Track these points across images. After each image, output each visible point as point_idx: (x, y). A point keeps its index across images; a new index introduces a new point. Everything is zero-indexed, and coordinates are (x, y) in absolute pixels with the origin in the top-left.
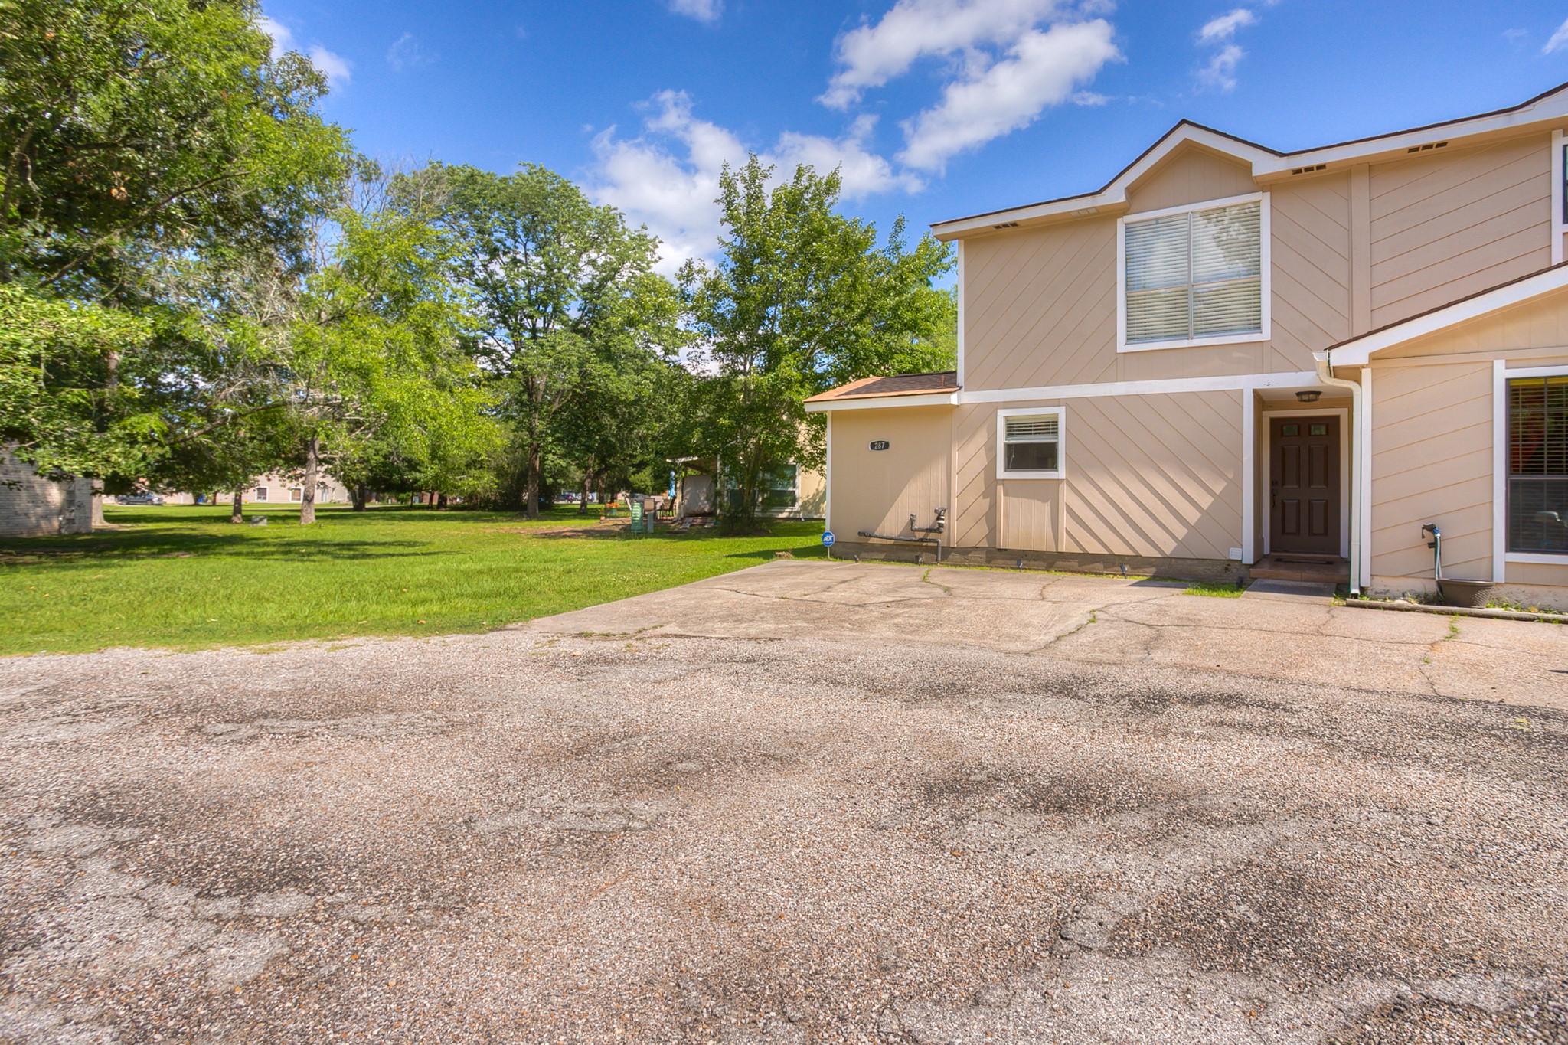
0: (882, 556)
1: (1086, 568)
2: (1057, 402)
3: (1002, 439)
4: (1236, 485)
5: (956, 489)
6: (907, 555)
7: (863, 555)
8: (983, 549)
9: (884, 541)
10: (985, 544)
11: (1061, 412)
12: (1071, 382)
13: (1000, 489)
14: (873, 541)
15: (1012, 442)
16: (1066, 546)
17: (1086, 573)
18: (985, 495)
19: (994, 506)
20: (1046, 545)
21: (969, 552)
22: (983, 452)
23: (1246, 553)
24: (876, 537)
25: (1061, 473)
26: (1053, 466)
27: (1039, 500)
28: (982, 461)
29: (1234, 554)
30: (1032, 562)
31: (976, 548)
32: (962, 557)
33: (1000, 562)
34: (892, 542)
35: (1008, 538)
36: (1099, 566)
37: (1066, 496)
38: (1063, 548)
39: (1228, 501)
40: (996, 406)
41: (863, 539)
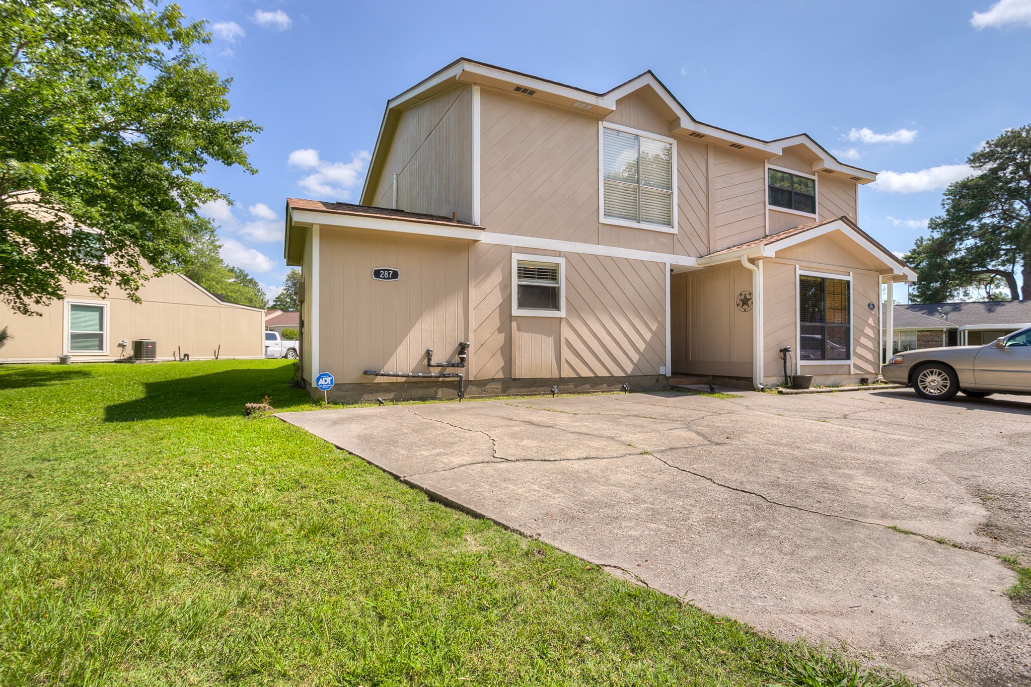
0: (391, 396)
1: (580, 389)
2: (559, 254)
3: (515, 282)
4: (662, 325)
5: (473, 325)
6: (421, 392)
7: (366, 396)
8: (498, 380)
9: (394, 380)
10: (500, 375)
11: (562, 261)
12: (568, 239)
13: (514, 324)
14: (379, 380)
15: (523, 283)
16: (567, 373)
17: (579, 393)
18: (500, 330)
19: (509, 340)
20: (550, 372)
21: (486, 384)
22: (498, 291)
23: (666, 370)
24: (382, 375)
25: (562, 313)
26: (556, 307)
27: (545, 335)
28: (497, 299)
29: (662, 371)
30: (540, 389)
31: (493, 380)
32: (479, 390)
33: (514, 390)
34: (403, 379)
35: (523, 369)
36: (588, 386)
37: (566, 333)
38: (564, 375)
39: (658, 336)
40: (511, 250)
41: (367, 379)
